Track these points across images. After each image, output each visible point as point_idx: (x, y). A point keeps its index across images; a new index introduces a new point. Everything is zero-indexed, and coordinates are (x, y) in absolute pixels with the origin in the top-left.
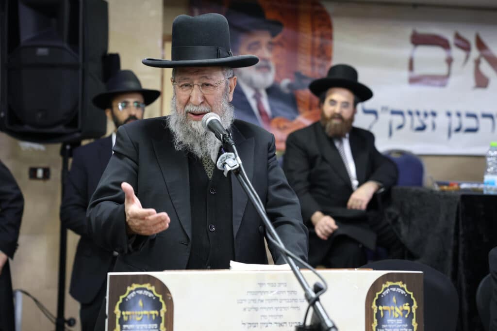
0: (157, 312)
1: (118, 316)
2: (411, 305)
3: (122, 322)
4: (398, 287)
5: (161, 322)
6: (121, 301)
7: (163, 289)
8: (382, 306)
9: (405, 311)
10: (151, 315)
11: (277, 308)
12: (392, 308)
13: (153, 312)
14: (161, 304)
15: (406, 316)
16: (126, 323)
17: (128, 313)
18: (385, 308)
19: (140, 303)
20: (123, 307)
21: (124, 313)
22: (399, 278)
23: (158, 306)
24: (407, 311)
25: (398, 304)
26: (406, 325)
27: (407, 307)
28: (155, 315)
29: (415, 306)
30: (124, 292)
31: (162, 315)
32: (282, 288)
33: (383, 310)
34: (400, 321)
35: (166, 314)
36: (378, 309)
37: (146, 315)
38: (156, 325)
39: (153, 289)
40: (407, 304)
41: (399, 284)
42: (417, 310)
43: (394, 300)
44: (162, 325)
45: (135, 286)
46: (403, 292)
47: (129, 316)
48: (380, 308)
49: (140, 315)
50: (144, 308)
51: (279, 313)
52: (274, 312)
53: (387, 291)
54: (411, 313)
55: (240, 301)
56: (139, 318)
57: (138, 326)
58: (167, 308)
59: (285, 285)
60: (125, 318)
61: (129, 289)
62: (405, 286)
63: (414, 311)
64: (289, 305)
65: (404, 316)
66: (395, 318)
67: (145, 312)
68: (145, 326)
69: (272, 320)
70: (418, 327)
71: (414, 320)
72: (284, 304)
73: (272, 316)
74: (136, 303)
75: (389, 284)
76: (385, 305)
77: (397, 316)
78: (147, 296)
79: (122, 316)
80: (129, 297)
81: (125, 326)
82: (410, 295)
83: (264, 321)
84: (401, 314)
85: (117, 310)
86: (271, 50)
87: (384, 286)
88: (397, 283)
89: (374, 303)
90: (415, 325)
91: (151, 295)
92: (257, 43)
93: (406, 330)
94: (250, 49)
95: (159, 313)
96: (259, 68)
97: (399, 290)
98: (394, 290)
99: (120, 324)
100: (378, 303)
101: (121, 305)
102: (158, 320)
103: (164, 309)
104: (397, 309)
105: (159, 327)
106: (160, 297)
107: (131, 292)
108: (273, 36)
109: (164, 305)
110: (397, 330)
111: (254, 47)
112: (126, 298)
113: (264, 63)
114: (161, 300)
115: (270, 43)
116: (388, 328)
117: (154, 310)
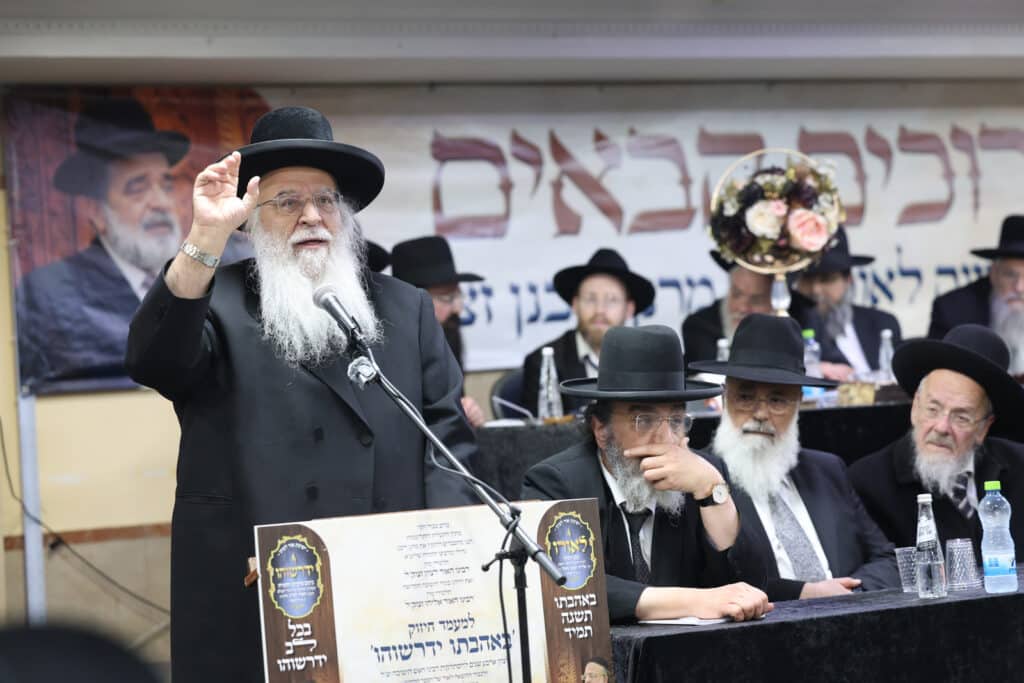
0: (312, 567)
1: (272, 574)
2: (587, 538)
3: (276, 580)
4: (571, 517)
5: (317, 577)
6: (272, 557)
7: (316, 540)
8: (556, 541)
10: (306, 570)
11: (441, 553)
12: (567, 542)
13: (308, 567)
14: (315, 557)
15: (583, 551)
16: (281, 581)
17: (281, 569)
18: (559, 543)
19: (293, 558)
20: (275, 564)
21: (277, 570)
22: (573, 507)
23: (313, 561)
24: (583, 544)
25: (573, 538)
26: (584, 561)
27: (584, 541)
28: (311, 569)
29: (592, 538)
30: (275, 548)
31: (318, 570)
32: (444, 529)
33: (558, 546)
34: (577, 557)
35: (322, 568)
36: (552, 546)
37: (301, 570)
38: (312, 582)
39: (305, 540)
41: (573, 514)
42: (594, 542)
43: (569, 533)
44: (319, 580)
45: (286, 538)
46: (577, 523)
47: (282, 573)
48: (555, 544)
49: (295, 571)
50: (298, 563)
51: (444, 558)
52: (438, 558)
53: (560, 524)
54: (588, 546)
55: (401, 548)
56: (293, 575)
57: (294, 583)
58: (322, 561)
59: (447, 525)
60: (279, 576)
61: (280, 542)
62: (579, 516)
63: (591, 544)
64: (454, 548)
65: (580, 551)
66: (571, 554)
67: (300, 568)
68: (302, 583)
69: (438, 567)
70: (597, 561)
71: (592, 555)
72: (449, 547)
73: (436, 562)
74: (288, 557)
75: (562, 514)
76: (560, 539)
77: (573, 551)
78: (300, 550)
79: (275, 572)
80: (281, 551)
81: (280, 585)
82: (585, 526)
83: (429, 568)
84: (577, 548)
85: (270, 567)
86: (168, 190)
87: (556, 518)
88: (570, 514)
89: (547, 538)
90: (594, 560)
91: (303, 547)
92: (141, 179)
93: (585, 567)
94: (128, 191)
95: (315, 568)
96: (150, 227)
97: (573, 521)
98: (568, 521)
99: (274, 582)
100: (552, 539)
101: (273, 560)
102: (314, 575)
103: (319, 563)
104: (572, 543)
105: (316, 585)
106: (314, 548)
107: (282, 546)
108: (172, 162)
109: (318, 558)
110: (575, 568)
111: (137, 186)
112: (277, 552)
113: (159, 217)
114: (315, 552)
115: (167, 177)
116: (565, 566)
117: (309, 564)
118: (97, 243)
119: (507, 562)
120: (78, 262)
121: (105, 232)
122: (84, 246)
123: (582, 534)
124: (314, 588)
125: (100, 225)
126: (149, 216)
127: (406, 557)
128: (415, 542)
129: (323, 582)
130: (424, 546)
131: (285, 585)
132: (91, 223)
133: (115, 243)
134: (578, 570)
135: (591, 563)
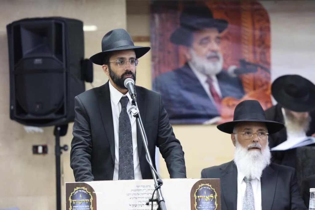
0: (88, 200)
1: (71, 202)
2: (214, 195)
3: (72, 205)
4: (207, 186)
5: (91, 205)
6: (71, 195)
8: (199, 196)
9: (211, 198)
10: (86, 201)
12: (204, 196)
13: (87, 200)
14: (90, 196)
15: (212, 200)
16: (75, 205)
17: (75, 200)
18: (200, 196)
19: (81, 196)
21: (73, 201)
22: (208, 182)
23: (89, 197)
24: (212, 198)
25: (207, 195)
26: (212, 205)
27: (212, 196)
28: (88, 201)
29: (216, 195)
30: (73, 191)
31: (91, 201)
33: (200, 198)
34: (209, 203)
35: (93, 201)
36: (197, 197)
37: (84, 201)
38: (88, 206)
39: (86, 189)
40: (212, 194)
41: (208, 185)
42: (217, 197)
43: (205, 193)
44: (91, 206)
45: (78, 188)
46: (209, 189)
47: (75, 202)
48: (198, 197)
49: (81, 201)
50: (82, 198)
53: (201, 189)
54: (214, 199)
55: (128, 195)
56: (80, 203)
57: (80, 207)
58: (93, 198)
60: (74, 203)
61: (75, 189)
62: (210, 186)
63: (216, 198)
65: (210, 200)
66: (206, 201)
67: (83, 200)
68: (83, 206)
70: (218, 205)
71: (216, 202)
73: (144, 201)
74: (78, 196)
75: (202, 185)
76: (201, 195)
77: (207, 200)
79: (72, 202)
81: (74, 207)
82: (213, 190)
83: (140, 203)
84: (209, 199)
85: (70, 199)
86: (218, 43)
87: (200, 186)
88: (206, 185)
89: (195, 194)
90: (216, 205)
91: (85, 192)
92: (207, 38)
93: (212, 207)
94: (201, 43)
95: (90, 201)
96: (210, 58)
97: (208, 188)
98: (205, 187)
99: (71, 205)
100: (197, 194)
101: (71, 197)
102: (89, 204)
103: (92, 199)
104: (207, 197)
105: (90, 207)
106: (90, 193)
107: (76, 191)
108: (220, 31)
109: (92, 197)
110: (208, 207)
111: (205, 41)
112: (74, 193)
113: (213, 54)
114: (90, 194)
115: (218, 38)
116: (202, 206)
117: (87, 199)
118: (187, 65)
119: (155, 203)
120: (179, 72)
121: (190, 60)
122: (181, 65)
123: (211, 194)
124: (89, 209)
125: (188, 57)
126: (209, 54)
127: (130, 198)
128: (135, 192)
129: (93, 206)
130: (139, 194)
131: (76, 207)
132: (185, 56)
133: (194, 64)
134: (208, 208)
135: (215, 206)
